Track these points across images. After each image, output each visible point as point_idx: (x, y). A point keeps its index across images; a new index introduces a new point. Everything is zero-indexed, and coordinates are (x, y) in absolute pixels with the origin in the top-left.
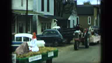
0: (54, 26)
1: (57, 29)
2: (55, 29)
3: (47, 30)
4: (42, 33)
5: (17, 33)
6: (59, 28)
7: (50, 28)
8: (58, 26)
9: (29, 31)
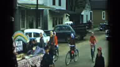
0: (66, 21)
1: (70, 24)
2: (68, 24)
3: (58, 25)
4: (54, 28)
5: (27, 28)
6: (72, 23)
7: (62, 23)
8: (70, 21)
9: (40, 26)
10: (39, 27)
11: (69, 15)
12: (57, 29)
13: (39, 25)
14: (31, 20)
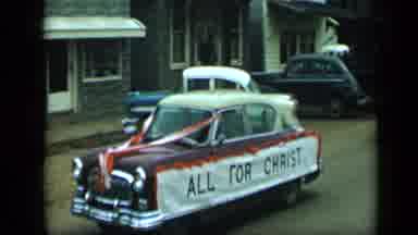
0: (326, 43)
1: (339, 54)
2: (331, 53)
3: (299, 55)
4: (284, 65)
5: (192, 65)
6: (345, 52)
7: (312, 49)
8: (340, 42)
9: (237, 57)
10: (234, 62)
11: (335, 22)
12: (295, 69)
13: (233, 54)
14: (205, 37)
